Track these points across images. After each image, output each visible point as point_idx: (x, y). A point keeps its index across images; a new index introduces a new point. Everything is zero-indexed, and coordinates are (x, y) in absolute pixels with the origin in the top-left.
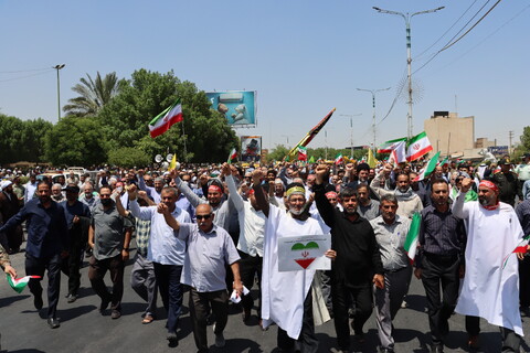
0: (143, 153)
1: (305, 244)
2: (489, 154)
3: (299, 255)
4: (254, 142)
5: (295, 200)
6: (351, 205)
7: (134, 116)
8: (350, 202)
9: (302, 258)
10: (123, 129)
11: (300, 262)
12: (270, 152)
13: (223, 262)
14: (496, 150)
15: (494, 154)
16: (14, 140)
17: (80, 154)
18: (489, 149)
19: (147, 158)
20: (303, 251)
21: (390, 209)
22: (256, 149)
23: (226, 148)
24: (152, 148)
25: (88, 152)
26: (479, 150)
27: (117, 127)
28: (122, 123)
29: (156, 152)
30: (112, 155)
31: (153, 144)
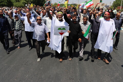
0: (22, 4)
1: (62, 28)
2: (105, 7)
3: (60, 31)
4: (49, 2)
5: (59, 16)
6: (75, 19)
8: (75, 18)
9: (61, 32)
11: (60, 33)
12: (53, 4)
13: (44, 32)
14: (107, 6)
15: (106, 7)
17: (6, 3)
18: (105, 6)
19: (23, 5)
20: (61, 30)
21: (85, 20)
22: (50, 3)
23: (43, 3)
24: (25, 2)
25: (8, 3)
26: (103, 6)
29: (25, 4)
30: (14, 4)
31: (25, 1)
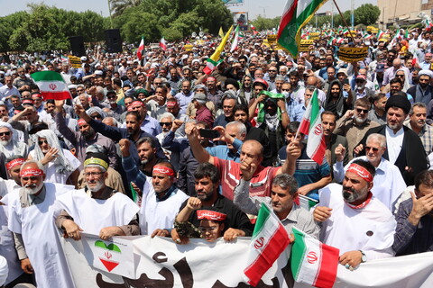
4: (242, 16)
7: (166, 6)
9: (106, 259)
10: (160, 15)
11: (104, 263)
16: (77, 28)
22: (244, 21)
24: (182, 27)
27: (156, 14)
28: (159, 12)
